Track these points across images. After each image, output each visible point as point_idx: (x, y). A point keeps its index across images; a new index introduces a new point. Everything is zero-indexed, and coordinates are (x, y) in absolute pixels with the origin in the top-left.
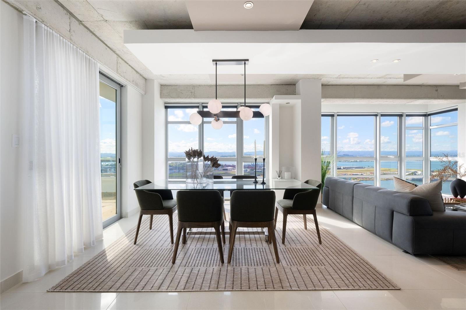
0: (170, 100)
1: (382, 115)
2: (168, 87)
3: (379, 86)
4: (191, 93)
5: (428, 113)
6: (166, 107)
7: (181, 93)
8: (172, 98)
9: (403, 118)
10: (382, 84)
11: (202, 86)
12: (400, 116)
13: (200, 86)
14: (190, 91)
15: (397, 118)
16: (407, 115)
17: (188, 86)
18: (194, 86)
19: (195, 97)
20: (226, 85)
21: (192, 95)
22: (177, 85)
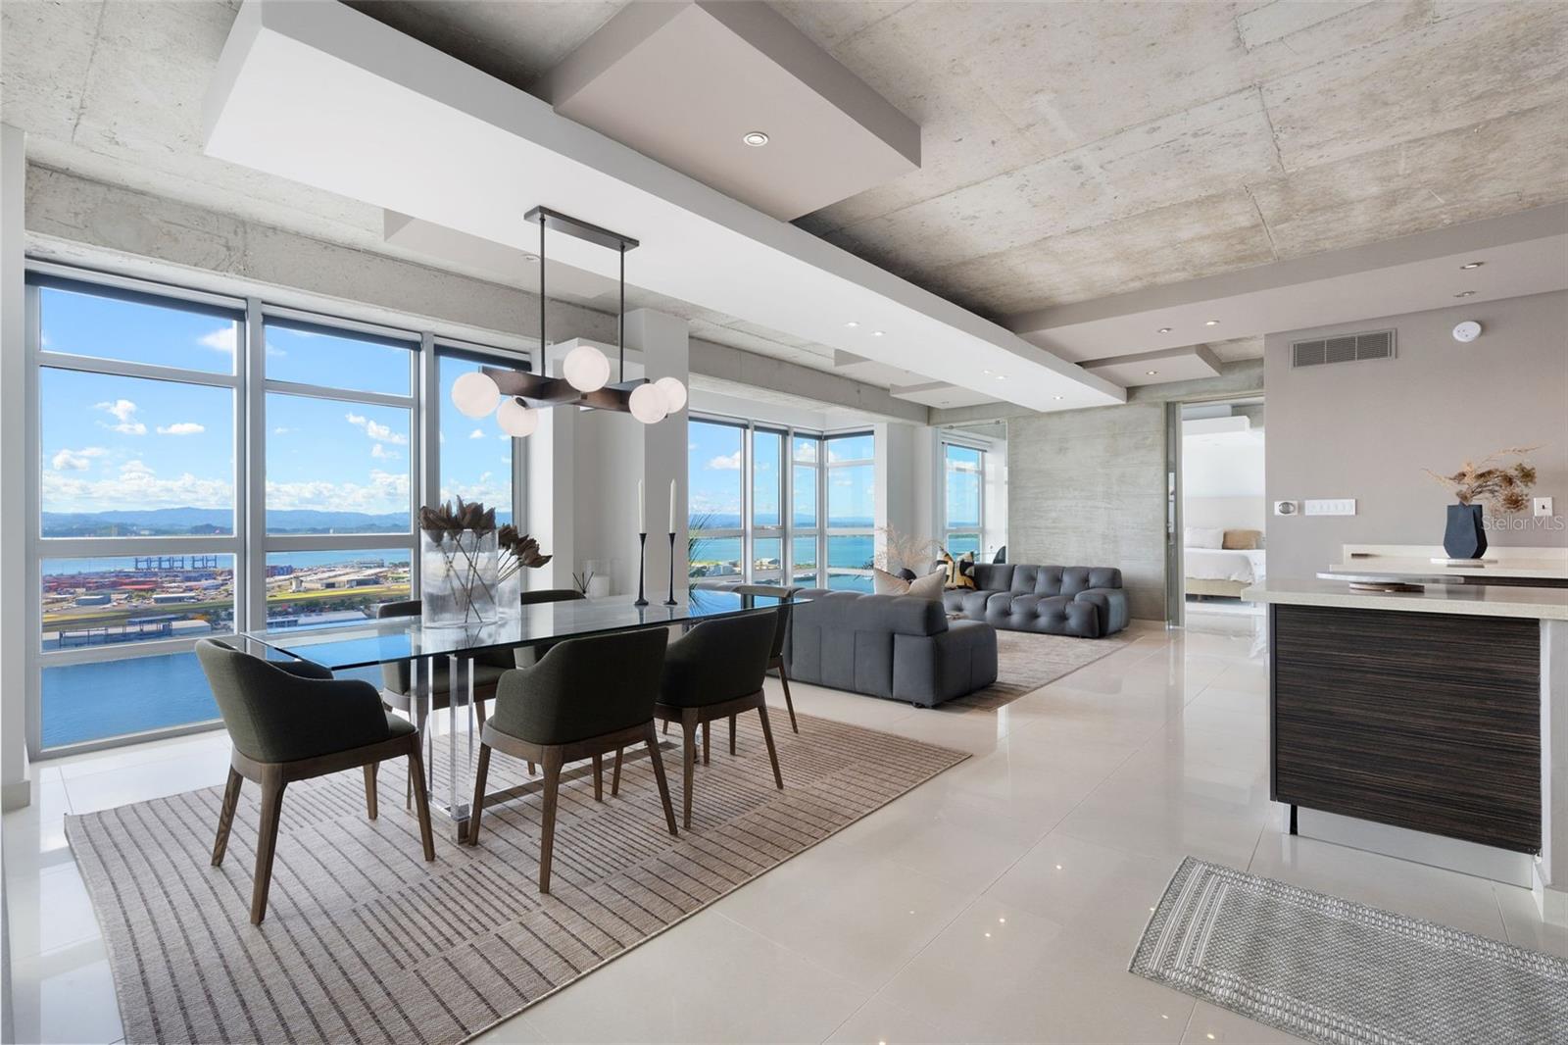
0: (78, 250)
1: (757, 428)
2: (81, 185)
3: (781, 361)
4: (229, 249)
5: (825, 434)
6: (33, 278)
7: (169, 233)
8: (107, 244)
9: (789, 438)
10: (787, 359)
11: (284, 231)
12: (785, 433)
13: (274, 229)
14: (223, 241)
15: (777, 437)
16: (797, 434)
17: (209, 212)
18: (242, 224)
19: (247, 272)
20: (394, 259)
21: (234, 258)
22: (143, 193)
